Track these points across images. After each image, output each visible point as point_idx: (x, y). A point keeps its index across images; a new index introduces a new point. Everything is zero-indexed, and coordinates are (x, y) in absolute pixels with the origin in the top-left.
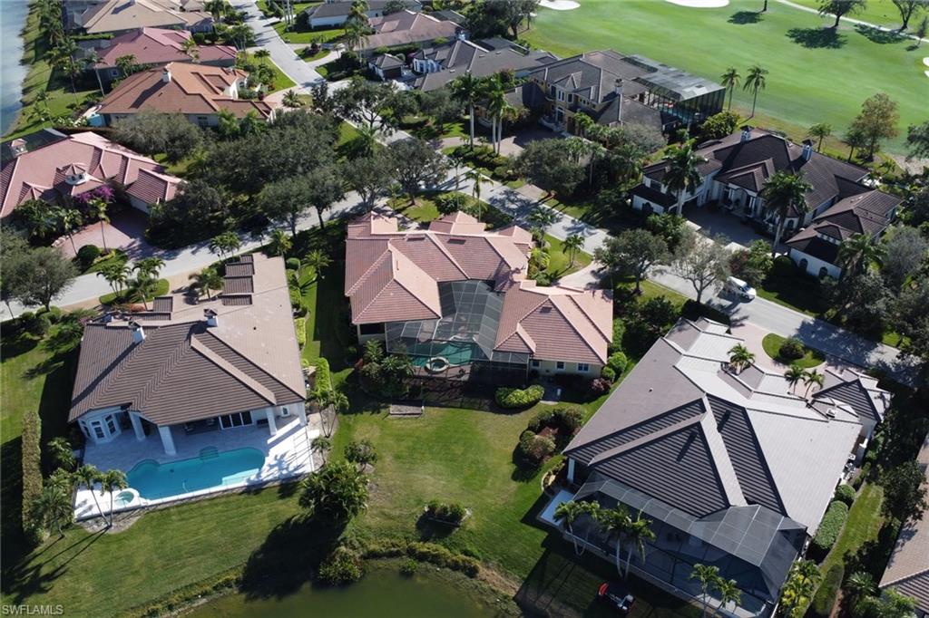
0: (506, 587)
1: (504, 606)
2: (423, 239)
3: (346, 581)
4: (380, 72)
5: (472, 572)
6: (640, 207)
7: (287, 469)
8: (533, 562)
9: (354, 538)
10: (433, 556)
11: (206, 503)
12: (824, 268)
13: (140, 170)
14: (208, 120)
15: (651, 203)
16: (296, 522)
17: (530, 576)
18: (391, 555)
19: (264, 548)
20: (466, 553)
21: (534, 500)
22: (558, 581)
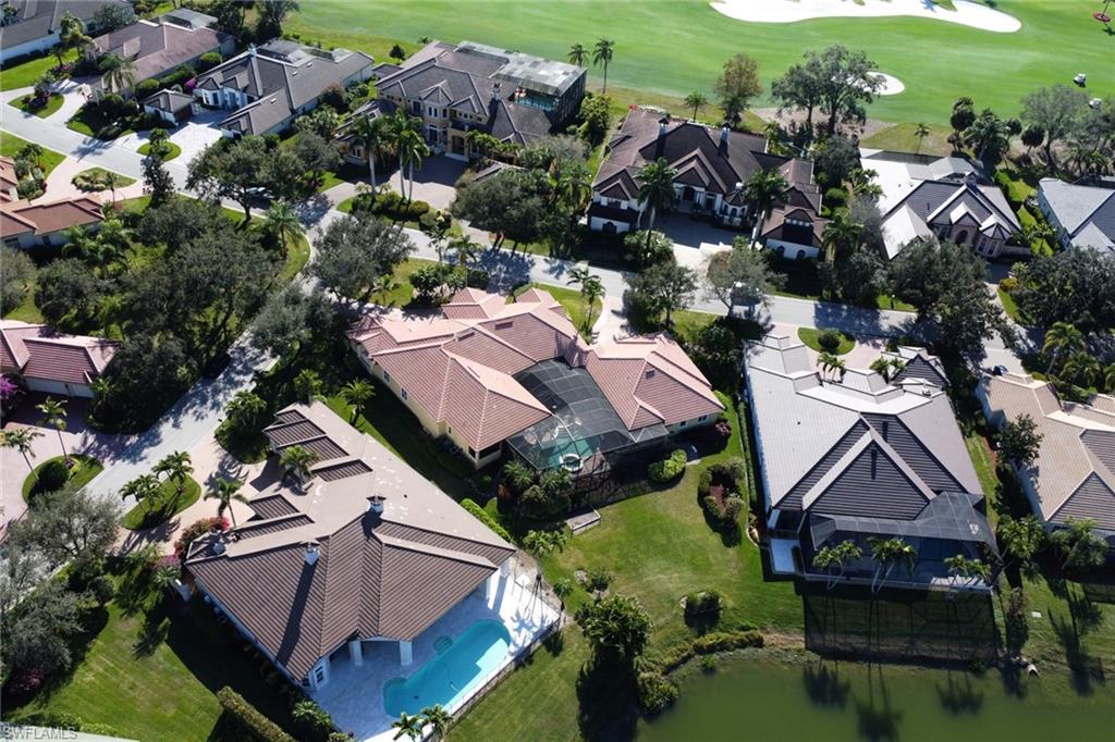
0: (793, 642)
1: (805, 659)
2: (473, 334)
3: (671, 702)
4: (170, 117)
5: (759, 643)
6: (601, 227)
7: (534, 625)
8: (800, 611)
9: (646, 662)
10: (719, 644)
11: (494, 694)
12: (802, 251)
13: (25, 341)
14: (20, 241)
15: (613, 222)
16: (588, 671)
17: (806, 624)
18: (685, 660)
19: (584, 708)
20: (744, 629)
21: (759, 557)
22: (831, 618)
